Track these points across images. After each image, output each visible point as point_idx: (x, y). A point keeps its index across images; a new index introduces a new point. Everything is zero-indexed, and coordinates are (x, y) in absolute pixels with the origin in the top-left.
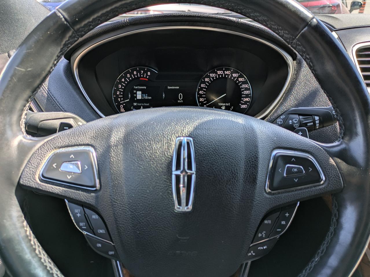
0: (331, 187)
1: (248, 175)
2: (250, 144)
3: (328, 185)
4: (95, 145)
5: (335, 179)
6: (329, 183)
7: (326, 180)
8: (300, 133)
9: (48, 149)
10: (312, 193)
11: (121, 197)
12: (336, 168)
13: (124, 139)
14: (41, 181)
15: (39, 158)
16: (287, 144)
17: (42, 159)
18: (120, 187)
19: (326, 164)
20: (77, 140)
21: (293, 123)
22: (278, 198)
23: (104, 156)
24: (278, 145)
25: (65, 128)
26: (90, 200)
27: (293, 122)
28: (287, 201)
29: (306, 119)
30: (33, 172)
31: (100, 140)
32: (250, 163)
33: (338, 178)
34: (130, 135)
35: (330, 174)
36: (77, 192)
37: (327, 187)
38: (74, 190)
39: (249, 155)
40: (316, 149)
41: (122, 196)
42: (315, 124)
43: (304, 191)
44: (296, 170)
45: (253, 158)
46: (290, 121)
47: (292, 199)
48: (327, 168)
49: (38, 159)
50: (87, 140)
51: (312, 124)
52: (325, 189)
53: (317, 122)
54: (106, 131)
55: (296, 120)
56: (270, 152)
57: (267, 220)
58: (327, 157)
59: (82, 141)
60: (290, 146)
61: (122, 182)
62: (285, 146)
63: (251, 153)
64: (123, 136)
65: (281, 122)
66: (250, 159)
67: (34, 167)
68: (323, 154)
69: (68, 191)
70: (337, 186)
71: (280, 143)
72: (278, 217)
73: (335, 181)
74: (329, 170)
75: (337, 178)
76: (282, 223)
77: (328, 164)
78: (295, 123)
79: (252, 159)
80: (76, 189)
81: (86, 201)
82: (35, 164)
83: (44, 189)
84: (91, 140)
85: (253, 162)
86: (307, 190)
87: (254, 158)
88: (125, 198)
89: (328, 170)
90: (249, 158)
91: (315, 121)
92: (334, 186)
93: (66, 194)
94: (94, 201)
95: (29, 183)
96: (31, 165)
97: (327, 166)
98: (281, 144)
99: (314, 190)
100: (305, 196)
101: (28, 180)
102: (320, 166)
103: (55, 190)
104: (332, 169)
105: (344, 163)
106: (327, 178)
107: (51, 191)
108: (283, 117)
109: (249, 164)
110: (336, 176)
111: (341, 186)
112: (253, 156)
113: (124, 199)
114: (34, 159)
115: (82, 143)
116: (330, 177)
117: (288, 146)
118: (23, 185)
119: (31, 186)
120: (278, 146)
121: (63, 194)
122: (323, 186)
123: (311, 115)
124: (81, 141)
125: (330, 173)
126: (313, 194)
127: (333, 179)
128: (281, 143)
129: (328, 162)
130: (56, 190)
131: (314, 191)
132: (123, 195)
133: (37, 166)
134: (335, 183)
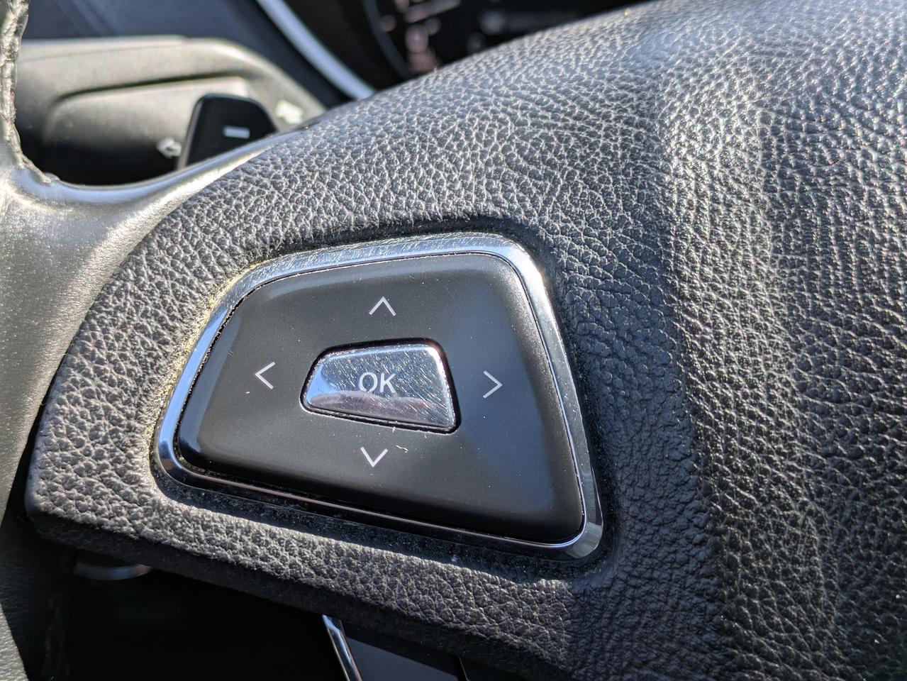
4: (534, 221)
9: (205, 260)
11: (793, 612)
13: (768, 165)
14: (175, 483)
15: (151, 326)
17: (172, 330)
18: (779, 530)
20: (393, 189)
23: (627, 299)
25: (231, 132)
26: (530, 627)
30: (116, 422)
31: (570, 184)
34: (811, 131)
36: (433, 570)
38: (407, 551)
41: (801, 600)
49: (140, 328)
50: (467, 187)
54: (606, 117)
59: (431, 193)
61: (794, 494)
64: (756, 141)
67: (115, 391)
69: (366, 558)
80: (422, 544)
81: (499, 634)
82: (124, 365)
83: (193, 547)
84: (496, 184)
88: (820, 613)
93: (353, 581)
94: (565, 637)
95: (89, 501)
96: (99, 373)
101: (81, 481)
103: (277, 555)
107: (247, 560)
113: (812, 618)
114: (112, 330)
115: (435, 207)
118: (47, 517)
119: (109, 524)
121: (333, 584)
124: (422, 196)
130: (284, 553)
132: (807, 592)
133: (139, 381)
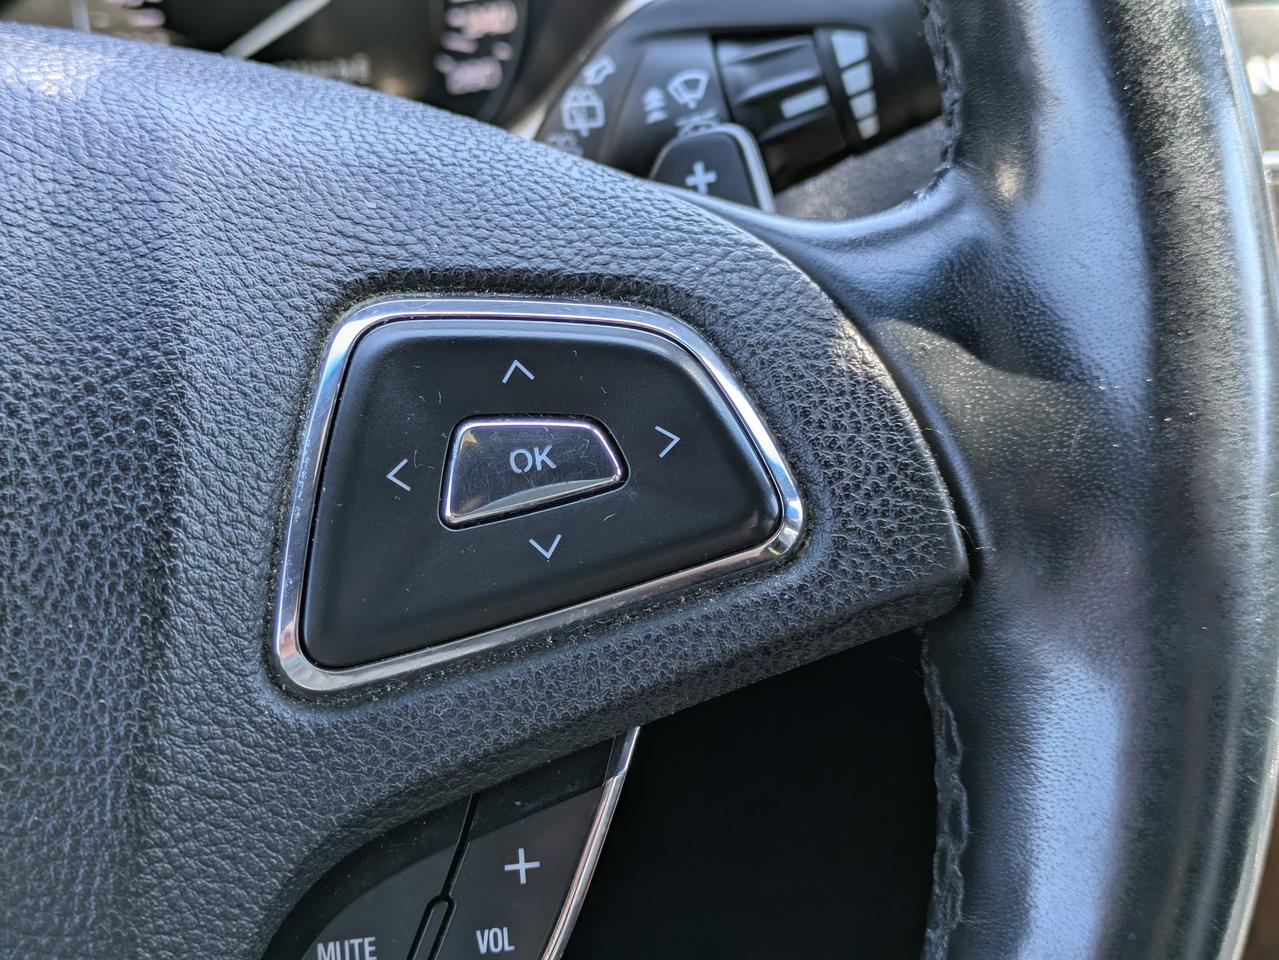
0: (857, 578)
1: (74, 538)
2: (102, 263)
3: (834, 564)
5: (885, 503)
6: (840, 545)
7: (809, 517)
8: (701, 176)
10: (702, 650)
12: (894, 411)
16: (477, 248)
19: (810, 377)
21: (675, 110)
22: (405, 721)
24: (392, 257)
27: (670, 103)
28: (488, 745)
29: (768, 66)
32: (98, 431)
33: (912, 488)
35: (840, 461)
37: (827, 579)
39: (89, 363)
40: (726, 263)
42: (840, 100)
43: (635, 634)
44: (540, 458)
45: (121, 386)
46: (654, 99)
47: (527, 721)
48: (815, 416)
51: (816, 98)
52: (811, 601)
53: (857, 80)
55: (691, 85)
56: (302, 319)
57: (340, 938)
58: (814, 324)
60: (498, 262)
62: (458, 261)
63: (108, 340)
65: (591, 113)
66: (95, 400)
68: (780, 302)
70: (911, 557)
71: (409, 239)
72: (444, 896)
73: (891, 523)
74: (836, 427)
75: (906, 496)
76: (483, 949)
77: (823, 381)
78: (685, 111)
79: (118, 396)
85: (125, 419)
86: (655, 627)
87: (133, 386)
89: (829, 433)
90: (90, 389)
91: (840, 71)
92: (887, 562)
97: (816, 397)
98: (419, 248)
99: (720, 615)
100: (644, 682)
102: (762, 408)
104: (861, 418)
105: (966, 358)
106: (825, 500)
108: (598, 72)
109: (83, 445)
110: (892, 478)
111: (945, 552)
112: (127, 372)
116: (846, 488)
117: (484, 257)
120: (393, 265)
122: (793, 577)
123: (805, 30)
125: (847, 456)
126: (709, 650)
127: (874, 504)
128: (422, 240)
129: (822, 364)
131: (715, 627)
134: (889, 533)
